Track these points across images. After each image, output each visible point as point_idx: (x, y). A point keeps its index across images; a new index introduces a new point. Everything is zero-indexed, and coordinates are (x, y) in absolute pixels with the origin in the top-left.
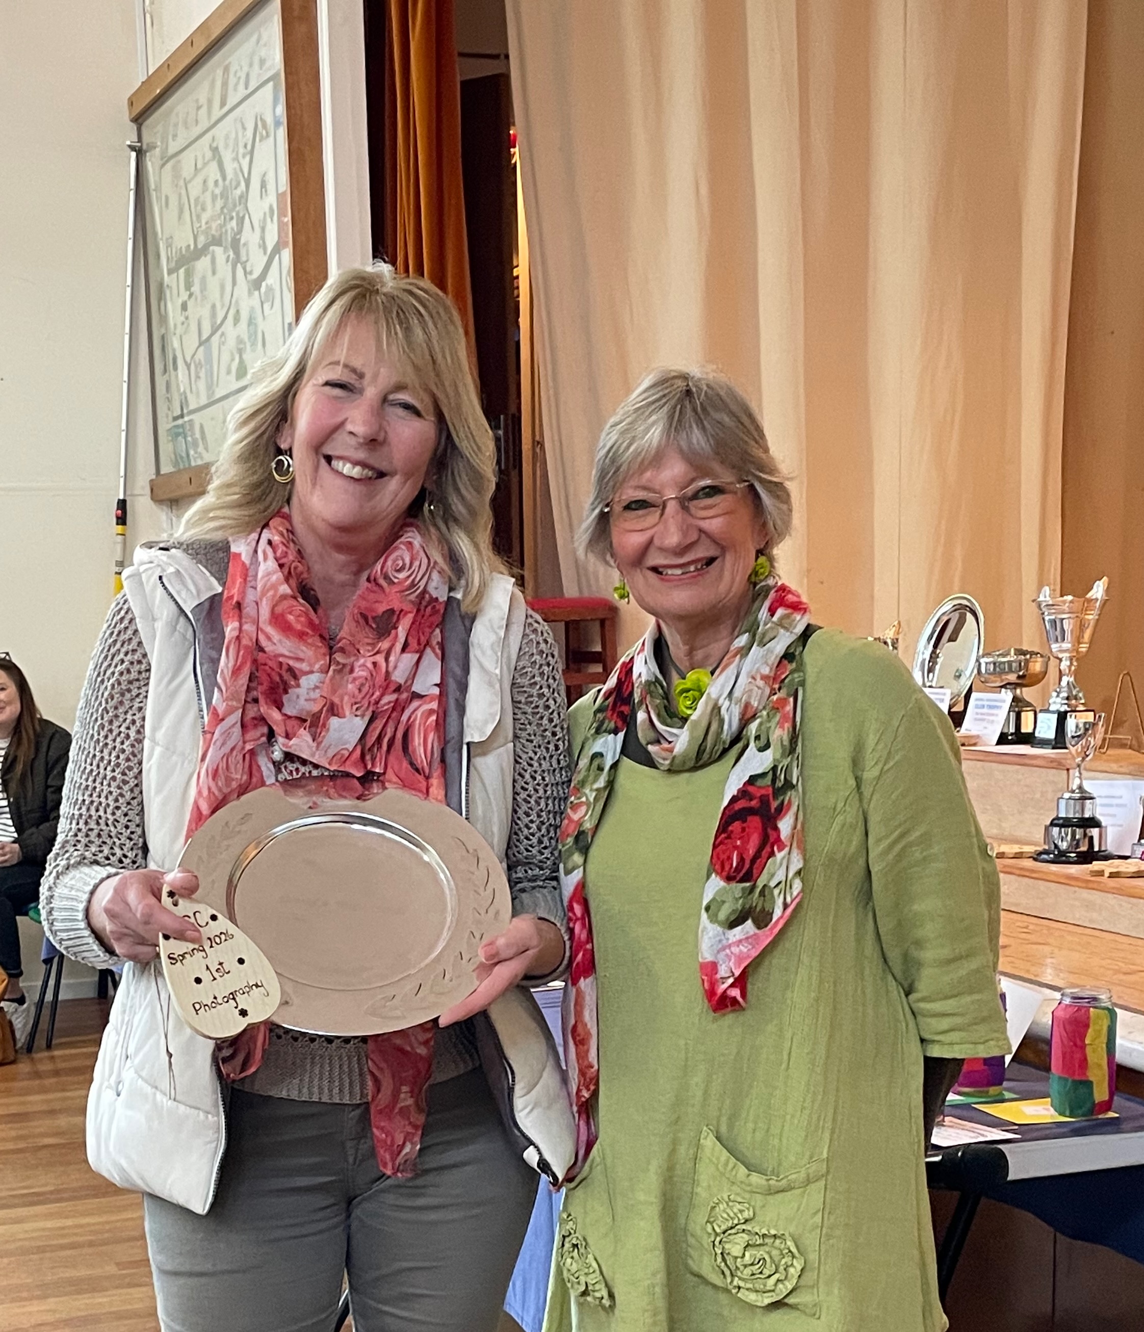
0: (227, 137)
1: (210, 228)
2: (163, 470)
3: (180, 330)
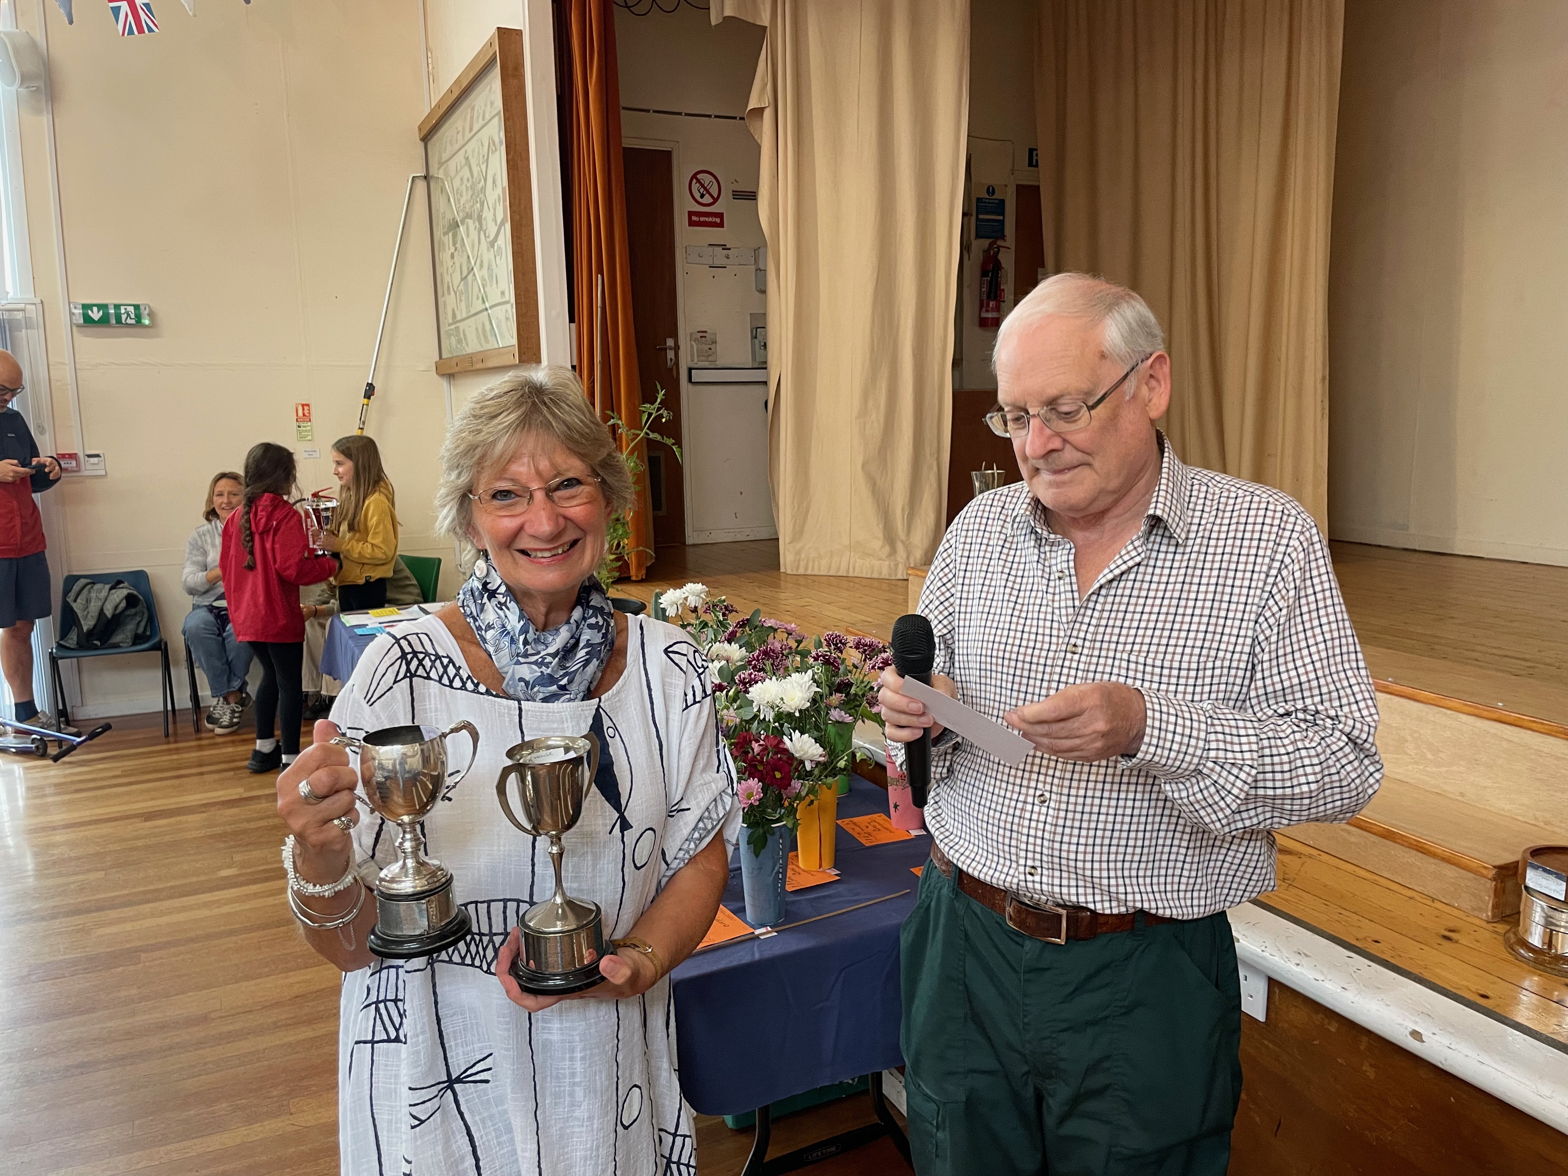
0: (473, 151)
1: (464, 207)
2: (444, 356)
3: (450, 271)
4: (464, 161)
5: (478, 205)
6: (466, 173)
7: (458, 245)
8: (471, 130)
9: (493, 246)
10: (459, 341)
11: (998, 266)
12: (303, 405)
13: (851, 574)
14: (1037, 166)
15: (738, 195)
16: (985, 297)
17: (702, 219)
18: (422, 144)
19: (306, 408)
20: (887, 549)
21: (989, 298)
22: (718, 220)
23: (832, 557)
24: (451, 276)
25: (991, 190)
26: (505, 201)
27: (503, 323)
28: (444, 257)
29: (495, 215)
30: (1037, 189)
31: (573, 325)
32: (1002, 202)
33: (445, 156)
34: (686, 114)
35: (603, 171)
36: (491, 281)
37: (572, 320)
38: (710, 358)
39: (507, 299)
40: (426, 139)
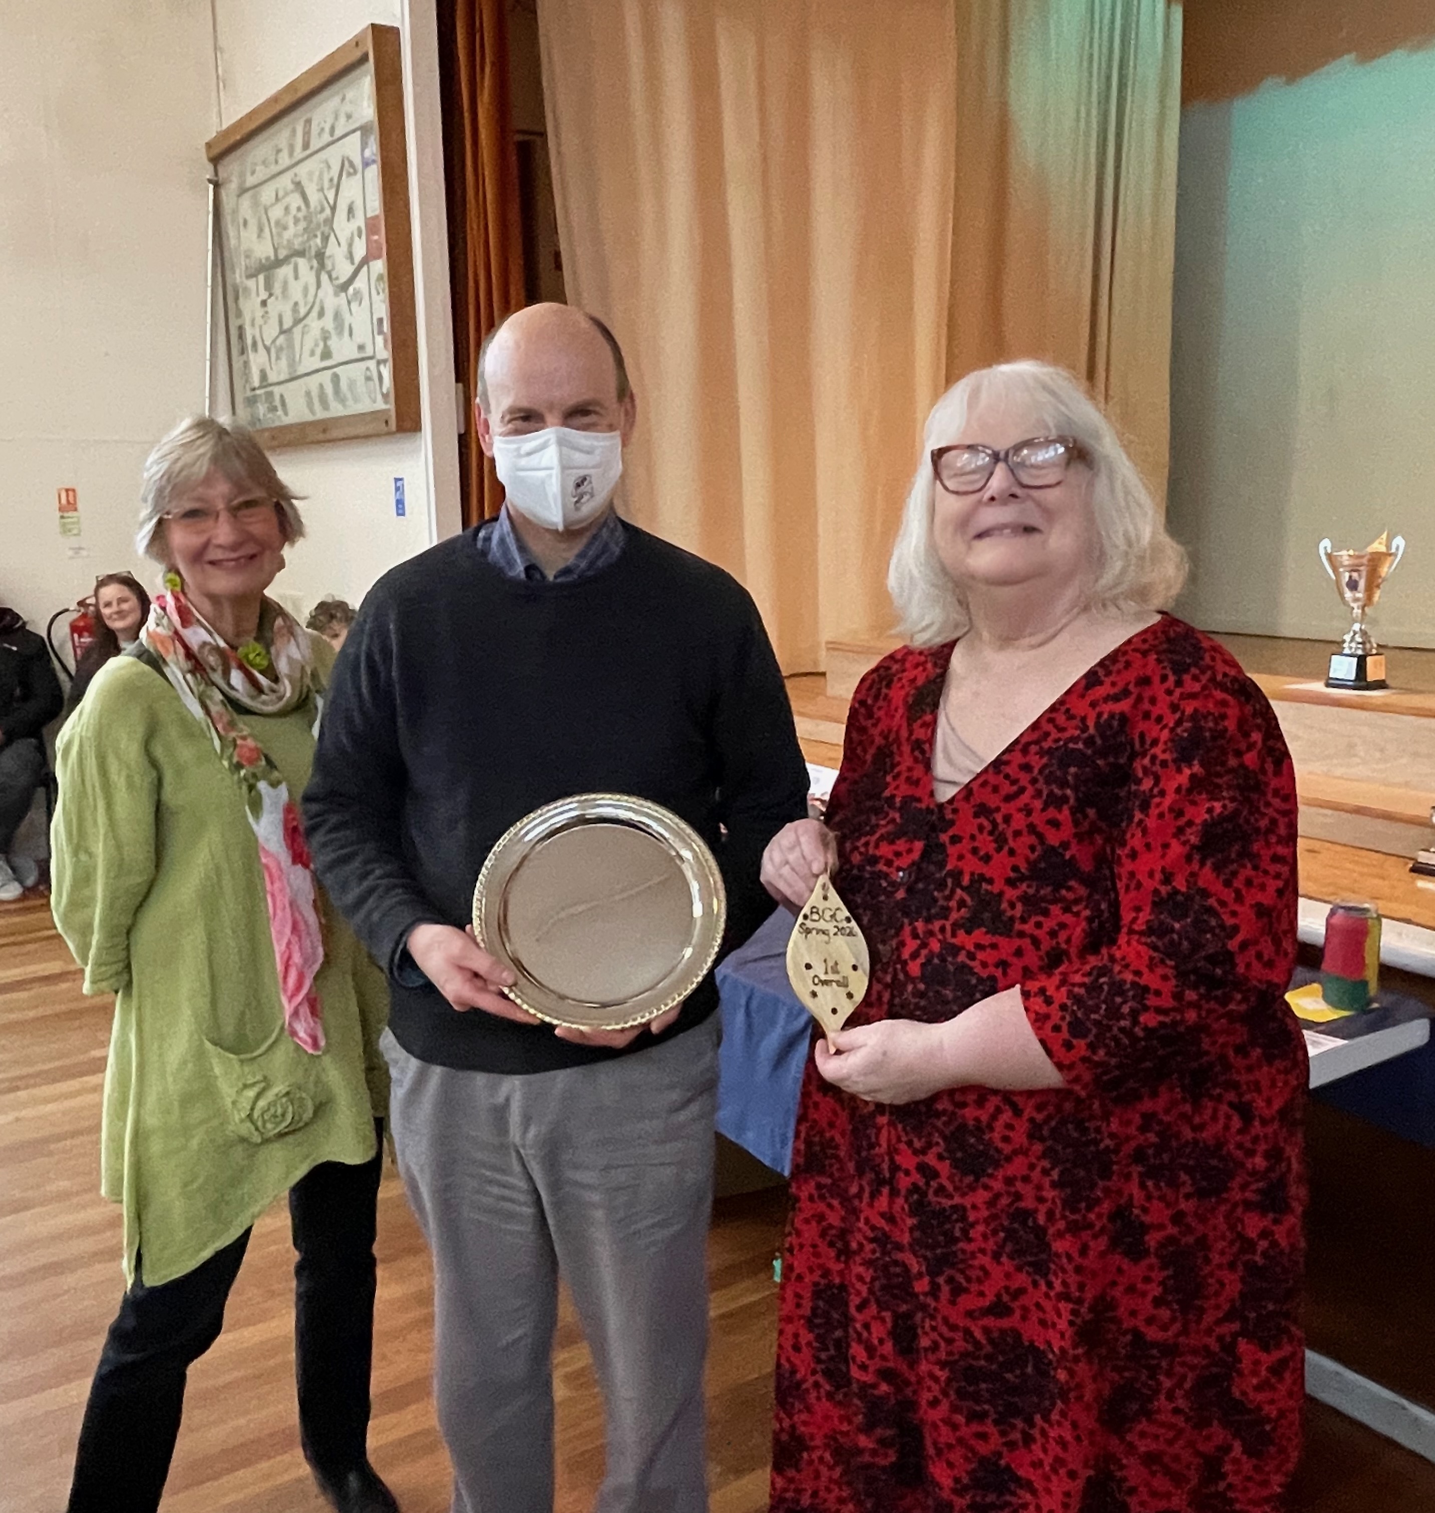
0: (311, 174)
3: (259, 322)
4: (290, 186)
5: (317, 240)
6: (294, 200)
7: (276, 290)
9: (345, 290)
10: (272, 410)
12: (67, 490)
18: (210, 166)
19: (71, 493)
24: (261, 330)
26: (371, 234)
27: (361, 385)
28: (248, 304)
29: (352, 250)
31: (460, 386)
33: (252, 181)
36: (339, 334)
39: (369, 352)
40: (218, 158)
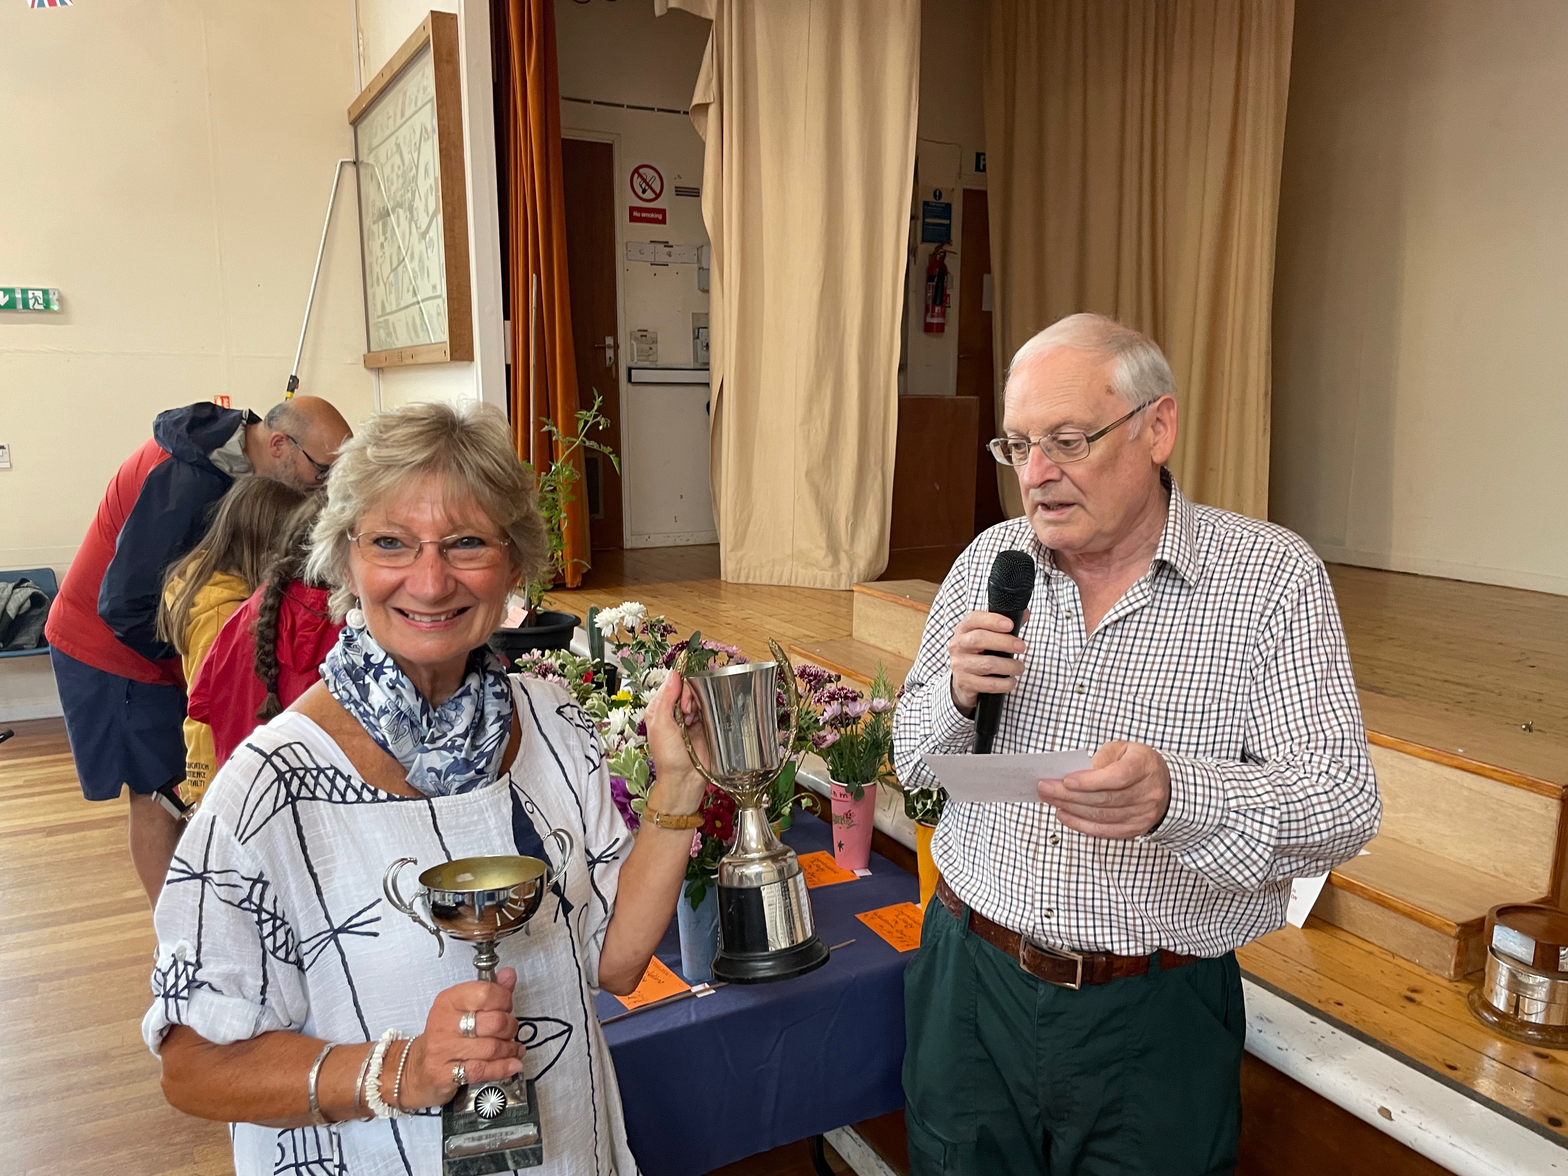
0: (405, 138)
1: (395, 196)
2: (372, 349)
3: (380, 261)
4: (395, 149)
5: (410, 195)
6: (397, 160)
7: (388, 235)
8: (402, 116)
9: (424, 238)
10: (389, 335)
11: (944, 271)
13: (793, 584)
14: (984, 170)
15: (680, 191)
16: (930, 302)
17: (644, 215)
18: (351, 129)
20: (830, 559)
21: (934, 303)
22: (660, 217)
23: (773, 566)
24: (381, 268)
25: (938, 194)
26: (437, 191)
27: (435, 318)
28: (374, 246)
29: (426, 206)
30: (984, 194)
31: (508, 323)
32: (949, 206)
33: (376, 142)
34: (628, 107)
35: (541, 163)
36: (422, 275)
37: (506, 317)
38: (651, 358)
39: (439, 293)
40: (355, 123)
